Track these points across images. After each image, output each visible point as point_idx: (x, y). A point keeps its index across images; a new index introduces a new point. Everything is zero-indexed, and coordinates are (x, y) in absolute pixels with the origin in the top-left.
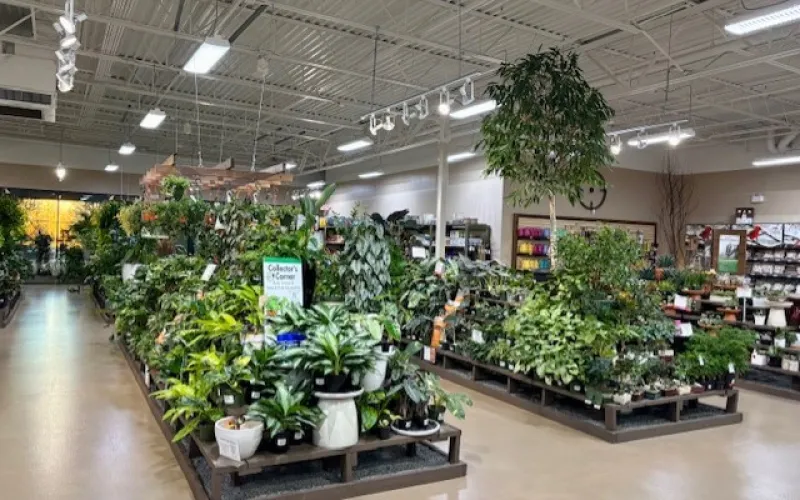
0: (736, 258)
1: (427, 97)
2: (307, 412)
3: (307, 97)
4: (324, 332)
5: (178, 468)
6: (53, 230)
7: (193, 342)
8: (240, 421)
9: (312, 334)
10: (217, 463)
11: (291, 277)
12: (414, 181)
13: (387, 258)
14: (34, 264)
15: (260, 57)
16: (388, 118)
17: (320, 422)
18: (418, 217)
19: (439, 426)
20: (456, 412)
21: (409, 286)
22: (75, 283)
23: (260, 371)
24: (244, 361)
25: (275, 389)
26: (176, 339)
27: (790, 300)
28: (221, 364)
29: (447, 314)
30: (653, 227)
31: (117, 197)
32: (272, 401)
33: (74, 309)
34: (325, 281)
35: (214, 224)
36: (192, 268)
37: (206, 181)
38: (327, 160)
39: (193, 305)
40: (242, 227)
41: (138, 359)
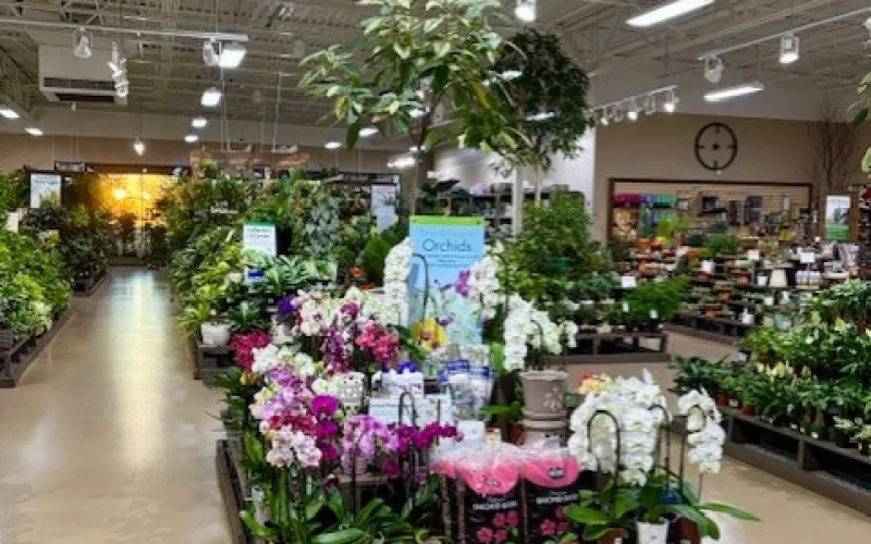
0: (846, 223)
6: (138, 208)
8: (217, 324)
11: (266, 236)
14: (119, 244)
23: (233, 293)
24: (223, 288)
25: (240, 305)
27: (790, 261)
28: (211, 290)
30: (806, 189)
32: (237, 313)
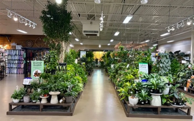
1: (184, 21)
2: (149, 97)
3: (152, 24)
4: (153, 80)
5: (122, 106)
6: (99, 58)
7: (124, 80)
8: (134, 97)
9: (150, 80)
10: (129, 105)
11: (145, 67)
12: (184, 42)
13: (170, 63)
14: (95, 65)
15: (140, 17)
16: (173, 28)
17: (151, 100)
18: (185, 52)
19: (184, 105)
20: (189, 102)
21: (180, 71)
22: (102, 68)
23: (138, 87)
24: (135, 85)
25: (141, 91)
26: (121, 80)
28: (130, 85)
29: (191, 79)
31: (110, 50)
32: (140, 94)
33: (102, 73)
34: (154, 68)
35: (129, 56)
36: (124, 65)
37: (128, 46)
38: (158, 39)
39: (124, 73)
40: (135, 56)
41: (114, 84)
